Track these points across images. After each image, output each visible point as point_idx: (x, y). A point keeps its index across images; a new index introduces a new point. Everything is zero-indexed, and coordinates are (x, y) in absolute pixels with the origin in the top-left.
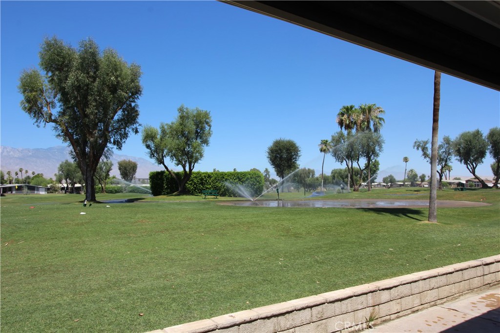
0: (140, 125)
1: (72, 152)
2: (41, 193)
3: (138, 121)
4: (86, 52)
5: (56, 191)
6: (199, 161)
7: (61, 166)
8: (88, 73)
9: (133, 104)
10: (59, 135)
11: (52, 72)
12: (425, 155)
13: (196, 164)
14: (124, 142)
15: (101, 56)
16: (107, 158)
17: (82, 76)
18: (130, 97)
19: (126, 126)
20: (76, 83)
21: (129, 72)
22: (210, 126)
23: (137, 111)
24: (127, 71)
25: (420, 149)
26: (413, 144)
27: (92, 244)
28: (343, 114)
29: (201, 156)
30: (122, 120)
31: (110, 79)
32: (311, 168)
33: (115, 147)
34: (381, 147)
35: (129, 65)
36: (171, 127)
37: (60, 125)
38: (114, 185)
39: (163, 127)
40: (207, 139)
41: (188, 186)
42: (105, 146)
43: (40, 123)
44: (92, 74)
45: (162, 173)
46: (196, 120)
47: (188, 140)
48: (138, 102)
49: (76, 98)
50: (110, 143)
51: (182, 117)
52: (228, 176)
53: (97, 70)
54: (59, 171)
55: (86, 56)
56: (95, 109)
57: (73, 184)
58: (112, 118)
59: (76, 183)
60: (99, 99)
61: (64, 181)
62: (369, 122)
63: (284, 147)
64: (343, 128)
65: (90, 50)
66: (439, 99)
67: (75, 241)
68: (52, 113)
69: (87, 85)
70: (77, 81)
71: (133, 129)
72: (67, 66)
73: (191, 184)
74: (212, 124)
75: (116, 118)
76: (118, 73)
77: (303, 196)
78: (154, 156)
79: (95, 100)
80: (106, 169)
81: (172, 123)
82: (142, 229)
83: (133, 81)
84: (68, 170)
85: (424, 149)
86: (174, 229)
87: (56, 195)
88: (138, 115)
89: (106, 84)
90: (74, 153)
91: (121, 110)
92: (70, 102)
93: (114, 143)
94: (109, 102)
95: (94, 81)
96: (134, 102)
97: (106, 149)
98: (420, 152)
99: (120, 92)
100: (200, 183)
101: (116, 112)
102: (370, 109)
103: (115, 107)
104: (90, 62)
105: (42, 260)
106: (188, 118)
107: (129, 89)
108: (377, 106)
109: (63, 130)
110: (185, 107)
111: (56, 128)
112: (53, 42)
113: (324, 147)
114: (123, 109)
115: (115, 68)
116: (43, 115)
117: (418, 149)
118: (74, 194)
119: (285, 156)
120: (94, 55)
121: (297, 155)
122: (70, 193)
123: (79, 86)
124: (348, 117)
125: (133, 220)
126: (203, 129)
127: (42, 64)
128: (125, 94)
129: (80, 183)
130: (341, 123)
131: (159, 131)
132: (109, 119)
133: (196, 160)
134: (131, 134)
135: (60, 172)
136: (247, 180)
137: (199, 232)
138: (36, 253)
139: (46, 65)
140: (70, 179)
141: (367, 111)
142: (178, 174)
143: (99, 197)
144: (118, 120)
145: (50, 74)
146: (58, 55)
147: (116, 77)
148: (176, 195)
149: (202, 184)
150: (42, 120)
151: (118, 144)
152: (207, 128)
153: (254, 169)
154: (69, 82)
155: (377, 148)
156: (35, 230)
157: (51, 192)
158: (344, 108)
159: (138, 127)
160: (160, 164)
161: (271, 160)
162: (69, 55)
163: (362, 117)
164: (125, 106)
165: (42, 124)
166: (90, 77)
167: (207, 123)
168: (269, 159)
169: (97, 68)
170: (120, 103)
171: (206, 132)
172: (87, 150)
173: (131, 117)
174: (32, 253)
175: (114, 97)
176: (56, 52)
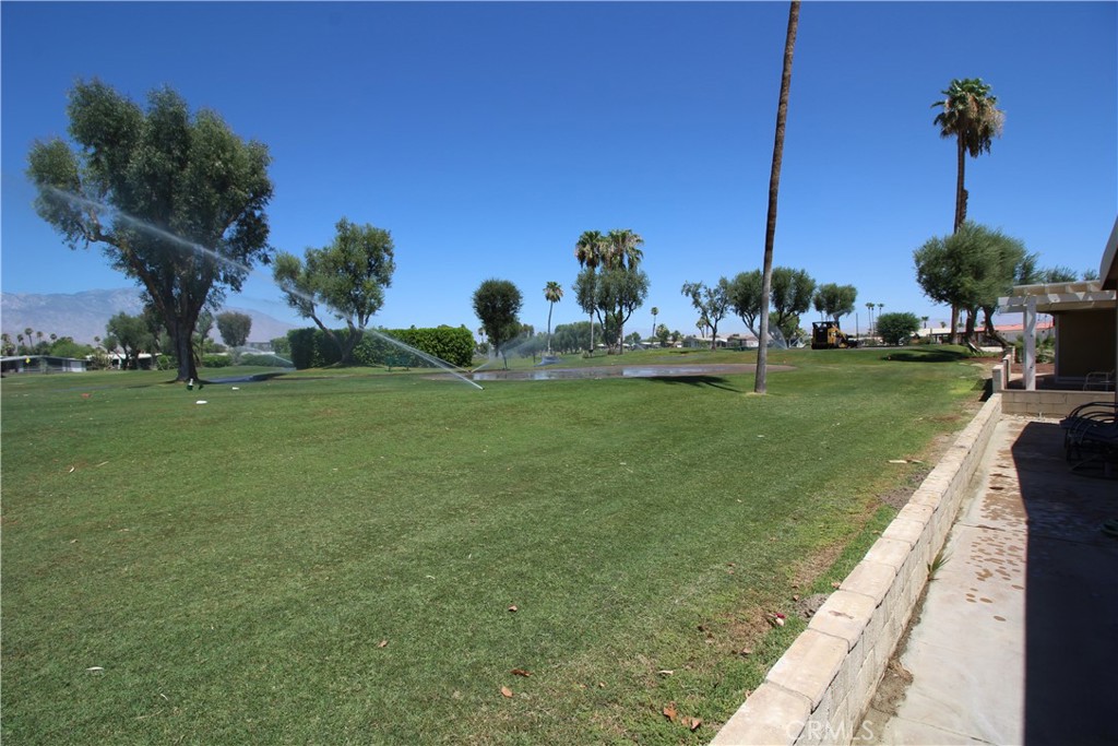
0: (271, 249)
1: (145, 294)
2: (74, 370)
3: (268, 242)
4: (163, 113)
5: (103, 366)
6: (377, 312)
7: (112, 322)
8: (169, 151)
9: (257, 213)
10: (118, 265)
11: (96, 145)
12: (697, 303)
13: (371, 316)
14: (245, 278)
15: (192, 123)
16: (214, 306)
17: (158, 157)
18: (252, 200)
19: (246, 251)
20: (147, 169)
21: (247, 155)
22: (391, 255)
23: (265, 225)
24: (243, 153)
25: (690, 295)
26: (681, 288)
27: (254, 459)
28: (584, 244)
29: (380, 303)
30: (237, 240)
31: (213, 165)
32: (529, 325)
33: (228, 286)
34: (645, 291)
35: (245, 142)
36: (324, 256)
37: (117, 246)
38: (211, 354)
39: (310, 255)
40: (386, 276)
41: (356, 352)
42: (209, 284)
43: (76, 240)
44: (177, 153)
45: (311, 330)
46: (368, 244)
47: (356, 276)
48: (267, 210)
49: (148, 197)
50: (217, 280)
51: (344, 239)
52: (421, 335)
53: (188, 148)
54: (109, 331)
55: (163, 120)
56: (189, 218)
57: (135, 353)
58: (221, 236)
59: (139, 352)
60: (195, 200)
61: (119, 348)
62: (622, 256)
63: (499, 293)
64: (584, 264)
65: (171, 109)
66: (775, 216)
67: (216, 454)
68: (101, 223)
69: (170, 174)
70: (149, 165)
71: (259, 257)
72: (125, 136)
73: (361, 349)
74: (394, 251)
75: (227, 234)
76: (228, 155)
77: (533, 364)
78: (296, 303)
79: (187, 201)
80: (201, 326)
81: (325, 249)
82: (335, 425)
83: (254, 171)
84: (127, 330)
85: (695, 295)
86: (393, 423)
87: (104, 372)
88: (267, 231)
89: (206, 173)
90: (150, 298)
91: (236, 223)
92: (136, 203)
93: (226, 280)
94: (214, 207)
95: (183, 167)
96: (260, 208)
97: (211, 291)
98: (690, 299)
99: (232, 189)
100: (376, 348)
101: (226, 225)
102: (624, 237)
103: (224, 215)
104: (171, 131)
105: (165, 497)
106: (354, 240)
107: (251, 185)
108: (634, 233)
109: (126, 254)
110: (349, 222)
111: (109, 252)
112: (94, 89)
113: (552, 293)
114: (240, 221)
115: (222, 145)
116: (82, 227)
117: (687, 295)
118: (139, 371)
119: (499, 305)
120: (178, 118)
121: (517, 303)
122: (131, 368)
123: (155, 175)
124: (592, 249)
125: (307, 410)
126: (379, 259)
127: (75, 130)
128: (243, 193)
129: (148, 352)
130: (582, 257)
131: (304, 261)
132: (214, 237)
133: (372, 310)
134: (258, 265)
135: (111, 334)
136: (450, 341)
137: (439, 426)
138: (144, 484)
139: (82, 131)
140: (131, 346)
141: (620, 239)
142: (337, 333)
143: (202, 373)
144: (231, 239)
145: (92, 150)
146: (106, 115)
147: (225, 163)
148: (337, 367)
149: (379, 348)
150: (81, 237)
151: (236, 283)
152: (387, 258)
153: (444, 326)
154: (133, 165)
155: (640, 292)
156: (121, 437)
157: (94, 369)
158: (586, 234)
159: (268, 254)
160: (308, 316)
161: (479, 311)
162: (130, 117)
163: (612, 249)
164: (243, 216)
165: (81, 243)
166: (173, 159)
167: (386, 250)
168: (474, 310)
169: (185, 142)
170: (235, 208)
171: (385, 265)
172: (175, 292)
173: (253, 236)
174: (136, 484)
175: (222, 198)
176: (101, 108)
